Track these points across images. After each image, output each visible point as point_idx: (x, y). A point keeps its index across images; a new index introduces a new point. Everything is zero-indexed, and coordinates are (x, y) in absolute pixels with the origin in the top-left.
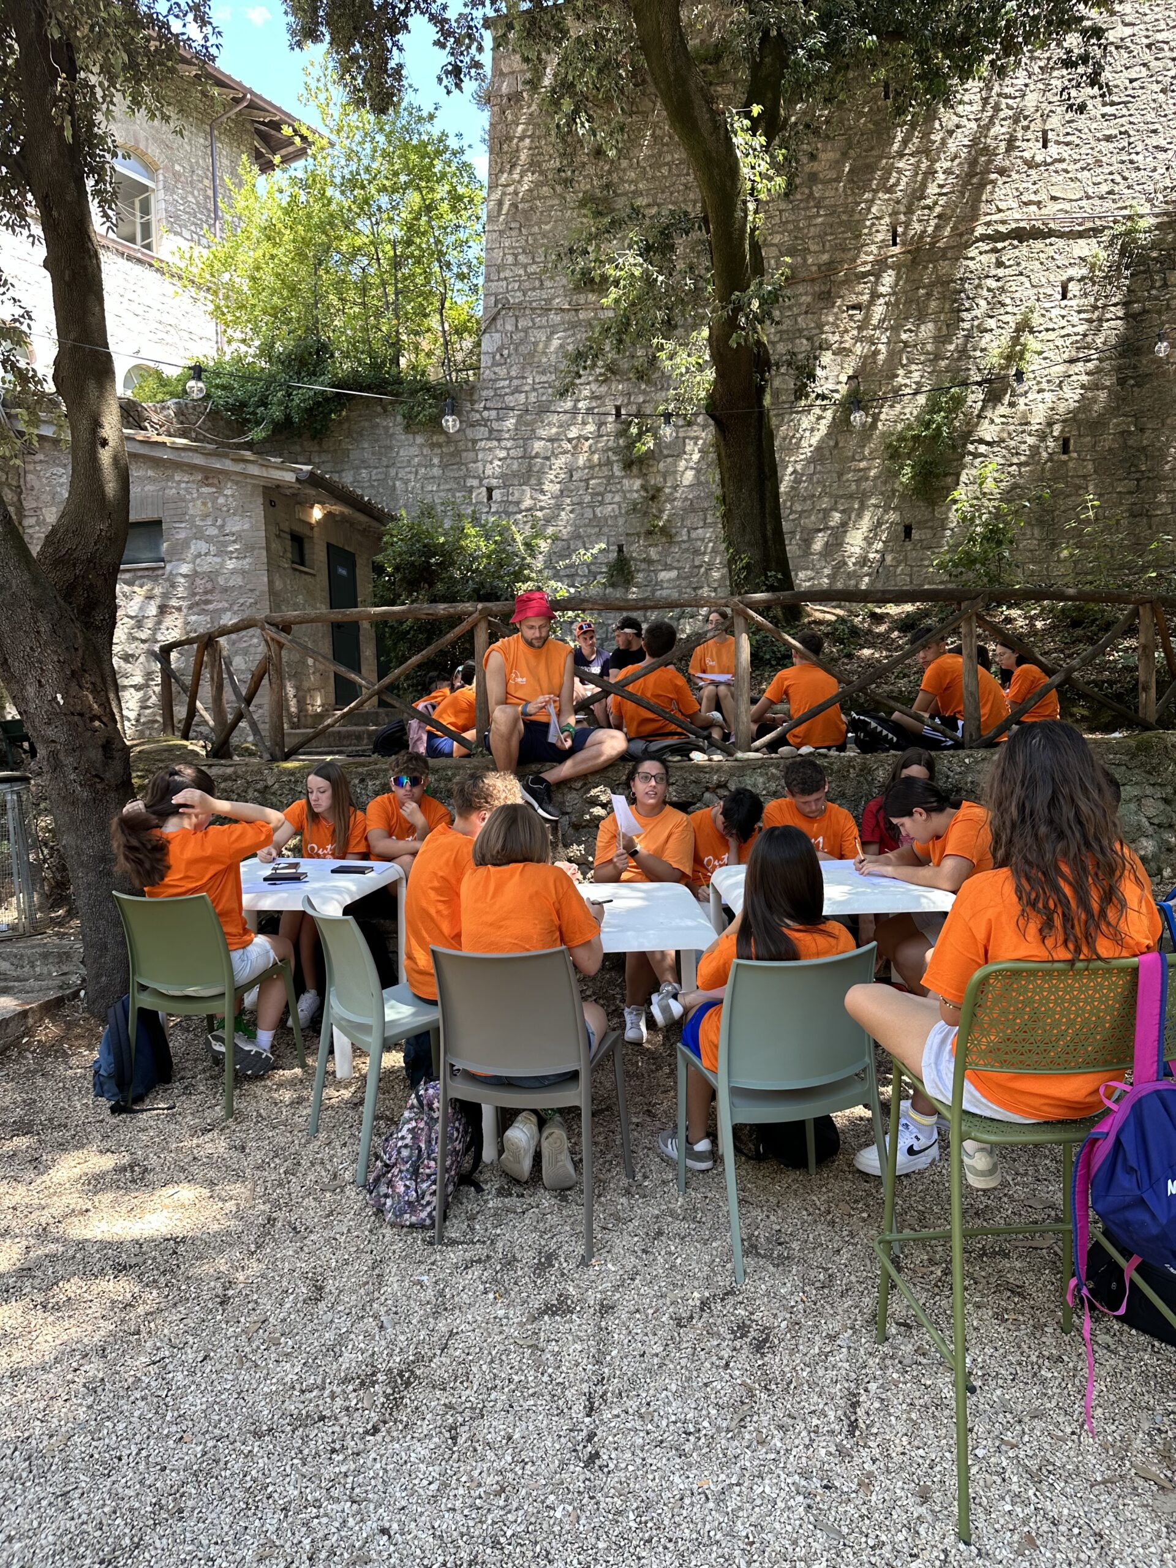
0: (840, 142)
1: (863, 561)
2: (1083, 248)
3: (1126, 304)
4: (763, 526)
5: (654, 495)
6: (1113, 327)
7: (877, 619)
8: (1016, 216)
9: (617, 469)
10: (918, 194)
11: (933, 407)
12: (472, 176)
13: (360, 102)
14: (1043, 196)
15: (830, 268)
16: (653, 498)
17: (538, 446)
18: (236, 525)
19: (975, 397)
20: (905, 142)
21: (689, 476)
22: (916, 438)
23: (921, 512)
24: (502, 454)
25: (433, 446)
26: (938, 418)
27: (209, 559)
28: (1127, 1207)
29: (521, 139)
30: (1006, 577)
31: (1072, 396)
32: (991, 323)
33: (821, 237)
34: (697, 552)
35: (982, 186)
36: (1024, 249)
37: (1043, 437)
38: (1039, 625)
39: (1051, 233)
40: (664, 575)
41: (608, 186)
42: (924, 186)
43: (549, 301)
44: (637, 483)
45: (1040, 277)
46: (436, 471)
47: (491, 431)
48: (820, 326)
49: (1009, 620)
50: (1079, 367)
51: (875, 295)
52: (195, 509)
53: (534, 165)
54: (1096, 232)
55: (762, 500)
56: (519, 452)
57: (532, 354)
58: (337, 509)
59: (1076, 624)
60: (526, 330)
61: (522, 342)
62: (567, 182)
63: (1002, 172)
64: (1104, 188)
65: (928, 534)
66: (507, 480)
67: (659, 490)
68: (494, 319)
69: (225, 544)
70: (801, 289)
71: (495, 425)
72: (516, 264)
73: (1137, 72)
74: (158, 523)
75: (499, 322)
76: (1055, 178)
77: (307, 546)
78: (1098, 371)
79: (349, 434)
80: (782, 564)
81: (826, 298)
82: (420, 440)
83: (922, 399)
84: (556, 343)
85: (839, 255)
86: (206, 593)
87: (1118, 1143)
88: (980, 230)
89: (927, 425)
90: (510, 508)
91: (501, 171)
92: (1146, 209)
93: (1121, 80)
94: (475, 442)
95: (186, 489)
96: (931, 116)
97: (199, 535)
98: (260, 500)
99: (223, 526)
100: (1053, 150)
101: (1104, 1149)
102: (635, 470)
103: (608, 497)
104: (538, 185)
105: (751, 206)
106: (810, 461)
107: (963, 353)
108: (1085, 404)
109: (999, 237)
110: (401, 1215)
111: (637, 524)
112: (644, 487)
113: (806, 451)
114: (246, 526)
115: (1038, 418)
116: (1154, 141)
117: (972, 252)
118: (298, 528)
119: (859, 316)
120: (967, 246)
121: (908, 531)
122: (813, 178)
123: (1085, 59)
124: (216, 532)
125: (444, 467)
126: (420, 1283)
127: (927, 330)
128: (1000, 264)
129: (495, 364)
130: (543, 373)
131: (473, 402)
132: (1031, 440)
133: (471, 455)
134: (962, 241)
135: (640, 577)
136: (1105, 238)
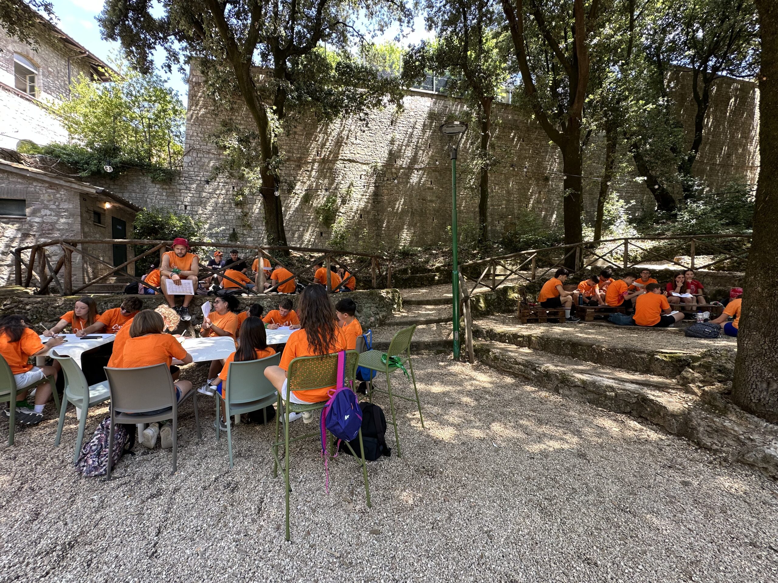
0: (303, 125)
1: (309, 241)
2: (365, 167)
3: (375, 183)
4: (278, 227)
5: (246, 215)
6: (372, 189)
7: (312, 257)
8: (349, 156)
9: (233, 206)
10: (323, 145)
11: (328, 201)
12: (181, 105)
13: (135, 68)
14: (355, 152)
15: (300, 158)
16: (245, 215)
17: (204, 194)
18: (65, 205)
19: (339, 201)
20: (321, 130)
21: (257, 210)
22: (323, 209)
23: (325, 229)
24: (191, 195)
25: (163, 189)
26: (330, 204)
27: (52, 217)
28: (335, 425)
29: (200, 97)
30: (346, 248)
31: (362, 205)
32: (343, 182)
33: (298, 149)
34: (259, 233)
35: (341, 146)
36: (351, 164)
37: (356, 214)
38: (353, 261)
39: (357, 162)
40: (249, 239)
41: (231, 119)
42: (326, 142)
43: (209, 150)
44: (240, 211)
45: (355, 172)
46: (164, 197)
47: (187, 187)
48: (297, 174)
49: (346, 260)
50: (364, 197)
51: (312, 169)
52: (45, 197)
53: (205, 106)
54: (368, 164)
55: (277, 220)
56: (198, 195)
57: (203, 166)
58: (117, 205)
59: (362, 262)
60: (201, 158)
61: (199, 161)
62: (216, 115)
63: (346, 143)
64: (370, 153)
65: (327, 235)
66: (192, 203)
67: (248, 213)
68: (189, 152)
69: (60, 212)
70: (292, 163)
71: (188, 186)
72: (197, 136)
73: (377, 127)
74: (24, 201)
75: (191, 153)
76: (359, 149)
77: (102, 217)
78: (368, 199)
79: (127, 180)
80: (284, 239)
81: (299, 167)
82: (158, 186)
83: (325, 199)
84: (212, 164)
85: (302, 156)
86: (49, 230)
87: (332, 408)
88: (340, 157)
89: (327, 206)
90: (193, 213)
91: (193, 105)
92: (379, 161)
93: (374, 128)
94: (180, 190)
95: (40, 189)
96: (328, 125)
97: (46, 207)
98: (78, 198)
99: (59, 205)
100: (358, 141)
101: (328, 410)
102: (239, 206)
103: (230, 213)
104: (206, 113)
105: (273, 135)
106: (294, 211)
107: (336, 188)
108: (366, 207)
109: (344, 160)
110: (90, 472)
111: (239, 223)
112: (242, 212)
113: (293, 209)
114: (71, 207)
115: (355, 209)
116: (381, 145)
117: (338, 162)
118: (97, 210)
119: (308, 173)
120: (337, 160)
121: (321, 234)
122: (295, 133)
123: (364, 120)
124: (55, 207)
125: (167, 196)
126: (92, 500)
127: (326, 181)
128: (345, 167)
129: (188, 166)
130: (207, 172)
131: (180, 177)
132: (353, 214)
133: (179, 194)
134: (336, 159)
135: (241, 239)
136: (370, 165)
